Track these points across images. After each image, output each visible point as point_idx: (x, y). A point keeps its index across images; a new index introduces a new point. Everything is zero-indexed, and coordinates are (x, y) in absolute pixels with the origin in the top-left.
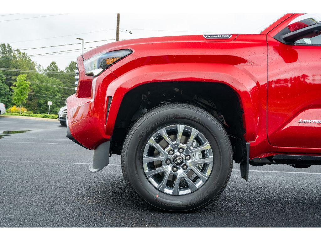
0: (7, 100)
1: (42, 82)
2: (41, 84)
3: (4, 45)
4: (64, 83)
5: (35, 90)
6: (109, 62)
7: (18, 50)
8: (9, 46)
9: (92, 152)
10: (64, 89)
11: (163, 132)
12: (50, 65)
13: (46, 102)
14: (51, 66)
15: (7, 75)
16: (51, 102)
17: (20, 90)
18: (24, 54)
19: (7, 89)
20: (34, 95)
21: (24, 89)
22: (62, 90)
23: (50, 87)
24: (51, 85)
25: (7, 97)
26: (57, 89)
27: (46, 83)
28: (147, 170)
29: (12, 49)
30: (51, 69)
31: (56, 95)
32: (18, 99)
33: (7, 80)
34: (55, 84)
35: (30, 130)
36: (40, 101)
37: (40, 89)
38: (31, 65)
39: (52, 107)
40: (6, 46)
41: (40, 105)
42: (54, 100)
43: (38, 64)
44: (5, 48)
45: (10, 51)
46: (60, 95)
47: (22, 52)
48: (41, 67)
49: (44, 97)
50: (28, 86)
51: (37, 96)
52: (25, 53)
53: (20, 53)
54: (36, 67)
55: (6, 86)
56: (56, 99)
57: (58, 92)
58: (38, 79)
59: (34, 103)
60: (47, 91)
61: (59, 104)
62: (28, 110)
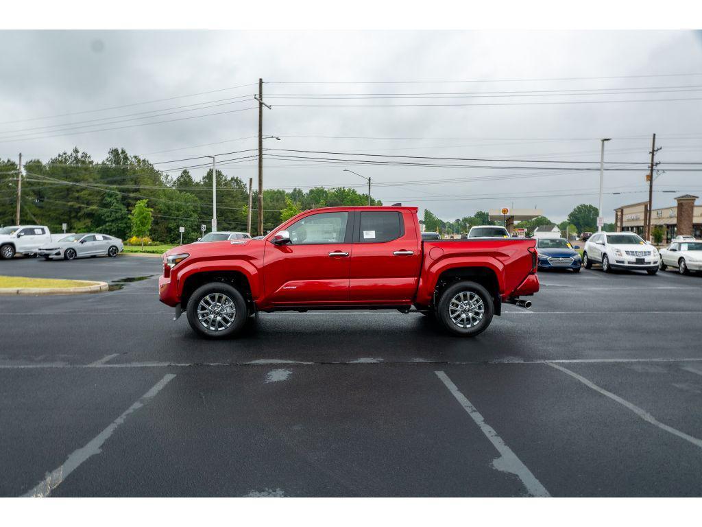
0: (125, 225)
1: (171, 199)
2: (170, 202)
3: (116, 151)
4: (201, 199)
5: (162, 210)
6: (178, 261)
7: (135, 157)
8: (123, 152)
9: (174, 309)
10: (202, 208)
11: (207, 298)
12: (180, 175)
13: (178, 227)
14: (182, 176)
15: (123, 192)
16: (184, 228)
17: (140, 220)
18: (144, 161)
19: (125, 211)
20: (161, 218)
21: (145, 218)
22: (199, 209)
23: (181, 205)
24: (184, 204)
25: (124, 221)
26: (191, 207)
27: (176, 200)
28: (200, 318)
29: (128, 155)
30: (182, 180)
31: (191, 216)
32: (138, 231)
33: (124, 198)
34: (188, 201)
35: (152, 276)
36: (170, 225)
37: (169, 209)
38: (154, 176)
39: (187, 232)
40: (120, 152)
41: (169, 230)
42: (189, 223)
43: (164, 174)
44: (118, 154)
45: (126, 158)
46: (196, 215)
47: (142, 158)
48: (169, 178)
49: (175, 220)
50: (151, 214)
51: (165, 219)
52: (146, 160)
53: (139, 161)
54: (162, 177)
55: (122, 207)
56: (191, 221)
57: (193, 211)
58: (165, 195)
59: (161, 228)
60: (178, 211)
61: (196, 227)
62: (153, 240)
